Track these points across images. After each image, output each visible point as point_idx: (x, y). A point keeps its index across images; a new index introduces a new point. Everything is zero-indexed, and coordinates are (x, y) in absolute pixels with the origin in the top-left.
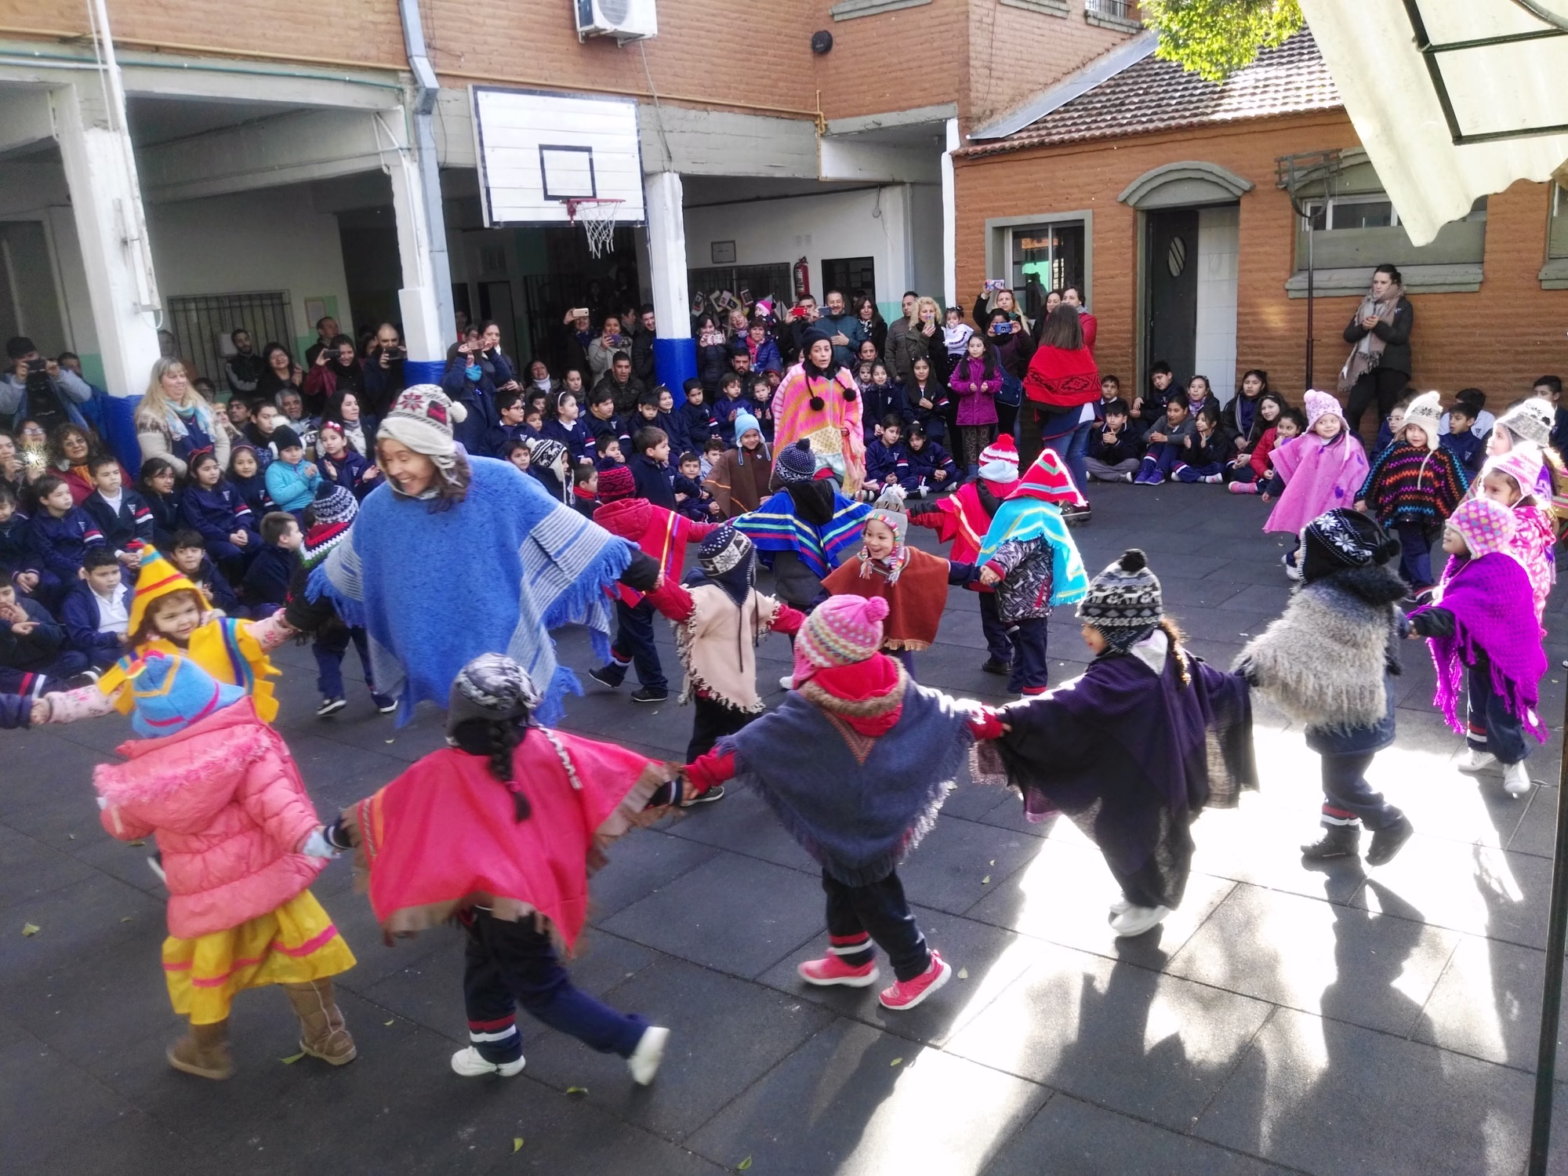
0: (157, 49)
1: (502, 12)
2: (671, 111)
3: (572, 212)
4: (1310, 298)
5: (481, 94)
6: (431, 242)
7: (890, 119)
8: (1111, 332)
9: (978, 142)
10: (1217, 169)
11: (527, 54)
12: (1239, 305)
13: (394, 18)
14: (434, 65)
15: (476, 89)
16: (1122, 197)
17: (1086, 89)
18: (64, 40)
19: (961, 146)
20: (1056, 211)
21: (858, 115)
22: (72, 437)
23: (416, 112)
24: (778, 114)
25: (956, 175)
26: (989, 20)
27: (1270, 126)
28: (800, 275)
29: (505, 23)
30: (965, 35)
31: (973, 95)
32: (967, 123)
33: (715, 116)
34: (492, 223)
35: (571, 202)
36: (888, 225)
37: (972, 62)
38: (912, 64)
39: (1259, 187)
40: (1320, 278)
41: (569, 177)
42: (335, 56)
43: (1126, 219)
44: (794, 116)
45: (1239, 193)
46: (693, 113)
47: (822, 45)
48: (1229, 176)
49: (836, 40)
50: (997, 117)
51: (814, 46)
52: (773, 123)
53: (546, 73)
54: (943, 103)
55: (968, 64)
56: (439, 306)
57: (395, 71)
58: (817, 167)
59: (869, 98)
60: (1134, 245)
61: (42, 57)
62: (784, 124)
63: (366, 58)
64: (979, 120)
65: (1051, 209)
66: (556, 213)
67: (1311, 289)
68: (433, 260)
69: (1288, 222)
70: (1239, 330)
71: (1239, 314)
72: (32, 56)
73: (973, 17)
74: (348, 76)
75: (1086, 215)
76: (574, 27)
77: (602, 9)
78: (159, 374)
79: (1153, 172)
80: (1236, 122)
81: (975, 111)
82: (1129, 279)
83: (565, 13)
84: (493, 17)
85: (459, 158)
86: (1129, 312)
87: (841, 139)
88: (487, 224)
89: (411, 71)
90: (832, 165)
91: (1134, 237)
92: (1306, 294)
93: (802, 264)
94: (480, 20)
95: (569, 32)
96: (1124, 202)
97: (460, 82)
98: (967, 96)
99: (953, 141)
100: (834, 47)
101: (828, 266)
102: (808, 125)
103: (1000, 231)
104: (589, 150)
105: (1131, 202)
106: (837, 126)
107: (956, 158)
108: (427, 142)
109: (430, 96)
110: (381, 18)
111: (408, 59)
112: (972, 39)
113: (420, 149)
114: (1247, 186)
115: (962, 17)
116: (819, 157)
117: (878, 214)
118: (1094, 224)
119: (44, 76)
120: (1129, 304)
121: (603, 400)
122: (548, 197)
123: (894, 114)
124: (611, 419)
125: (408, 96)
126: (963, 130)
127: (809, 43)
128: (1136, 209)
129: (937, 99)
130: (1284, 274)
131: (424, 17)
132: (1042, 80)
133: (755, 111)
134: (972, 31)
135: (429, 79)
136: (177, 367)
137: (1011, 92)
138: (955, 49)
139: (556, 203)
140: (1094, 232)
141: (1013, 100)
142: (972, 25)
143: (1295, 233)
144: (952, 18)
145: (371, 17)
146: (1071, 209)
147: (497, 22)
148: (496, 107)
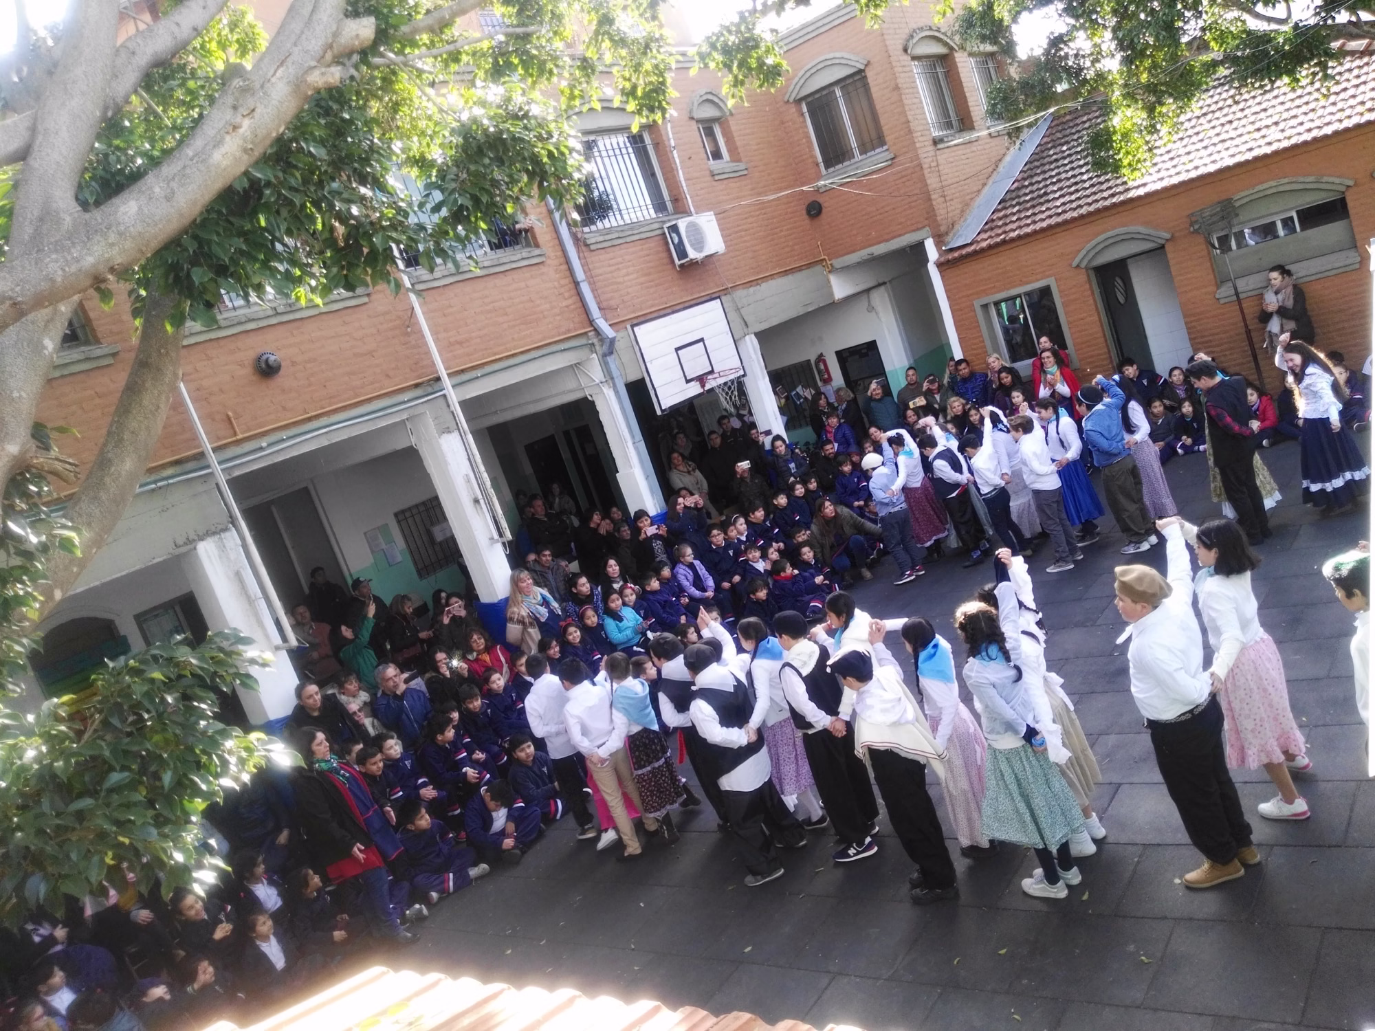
0: (463, 371)
1: (631, 269)
2: (740, 293)
3: (703, 386)
4: (1239, 299)
5: (636, 329)
6: (633, 437)
7: (880, 249)
8: (1092, 357)
9: (952, 250)
10: (1142, 229)
11: (652, 290)
12: (1185, 316)
13: (576, 298)
14: (606, 320)
15: (633, 326)
16: (1074, 264)
17: (1008, 185)
18: (417, 386)
19: (940, 255)
20: (1027, 283)
21: (854, 251)
22: (475, 637)
23: (605, 355)
24: (799, 269)
25: (942, 277)
26: (934, 164)
27: (1173, 192)
28: (822, 367)
29: (635, 276)
30: (923, 180)
31: (939, 218)
32: (939, 240)
33: (764, 285)
34: (662, 411)
35: (701, 379)
36: (881, 315)
37: (933, 197)
38: (887, 209)
39: (1177, 234)
40: (1242, 284)
41: (696, 363)
42: (553, 336)
43: (1082, 277)
44: (809, 266)
45: (1163, 242)
46: (752, 289)
47: (814, 210)
48: (1153, 232)
49: (824, 205)
50: (956, 227)
51: (808, 212)
52: (798, 276)
53: (665, 299)
54: (918, 229)
55: (930, 200)
56: (647, 478)
57: (586, 333)
58: (832, 294)
59: (859, 238)
60: (1093, 294)
61: (409, 401)
62: (805, 273)
63: (569, 331)
64: (947, 233)
65: (1022, 283)
66: (694, 390)
67: (1237, 294)
68: (636, 449)
69: (1205, 253)
70: (1189, 333)
71: (1186, 323)
72: (404, 402)
73: (925, 166)
74: (562, 346)
75: (1051, 282)
76: (673, 262)
77: (692, 245)
78: (515, 582)
79: (1094, 243)
80: (1148, 195)
81: (943, 229)
82: (1096, 318)
83: (665, 255)
84: (628, 274)
85: (633, 377)
86: (1102, 340)
87: (846, 269)
88: (659, 413)
89: (595, 330)
90: (840, 288)
91: (1091, 288)
92: (1235, 298)
93: (821, 359)
94: (621, 280)
95: (670, 267)
96: (1078, 266)
97: (622, 325)
98: (936, 220)
99: (932, 253)
100: (824, 210)
101: (839, 354)
102: (818, 268)
103: (985, 307)
104: (702, 340)
105: (1083, 265)
106: (838, 263)
107: (940, 265)
108: (615, 373)
109: (612, 341)
110: (570, 301)
111: (591, 322)
112: (929, 182)
113: (612, 378)
114: (1167, 236)
115: (917, 169)
116: (831, 287)
117: (871, 309)
118: (1058, 286)
119: (411, 412)
120: (1100, 334)
121: (756, 509)
122: (688, 381)
123: (882, 245)
124: (764, 521)
125: (598, 347)
126: (938, 244)
127: (804, 212)
128: (1087, 268)
129: (914, 227)
130: (1213, 288)
131: (593, 291)
132: (975, 189)
133: (786, 273)
134: (927, 175)
135: (609, 332)
136: (525, 575)
137: (959, 206)
138: (917, 191)
139: (693, 383)
140: (1060, 292)
141: (962, 211)
142: (926, 172)
143: (1212, 259)
144: (909, 171)
145: (565, 303)
146: (1038, 280)
147: (632, 277)
148: (645, 333)
